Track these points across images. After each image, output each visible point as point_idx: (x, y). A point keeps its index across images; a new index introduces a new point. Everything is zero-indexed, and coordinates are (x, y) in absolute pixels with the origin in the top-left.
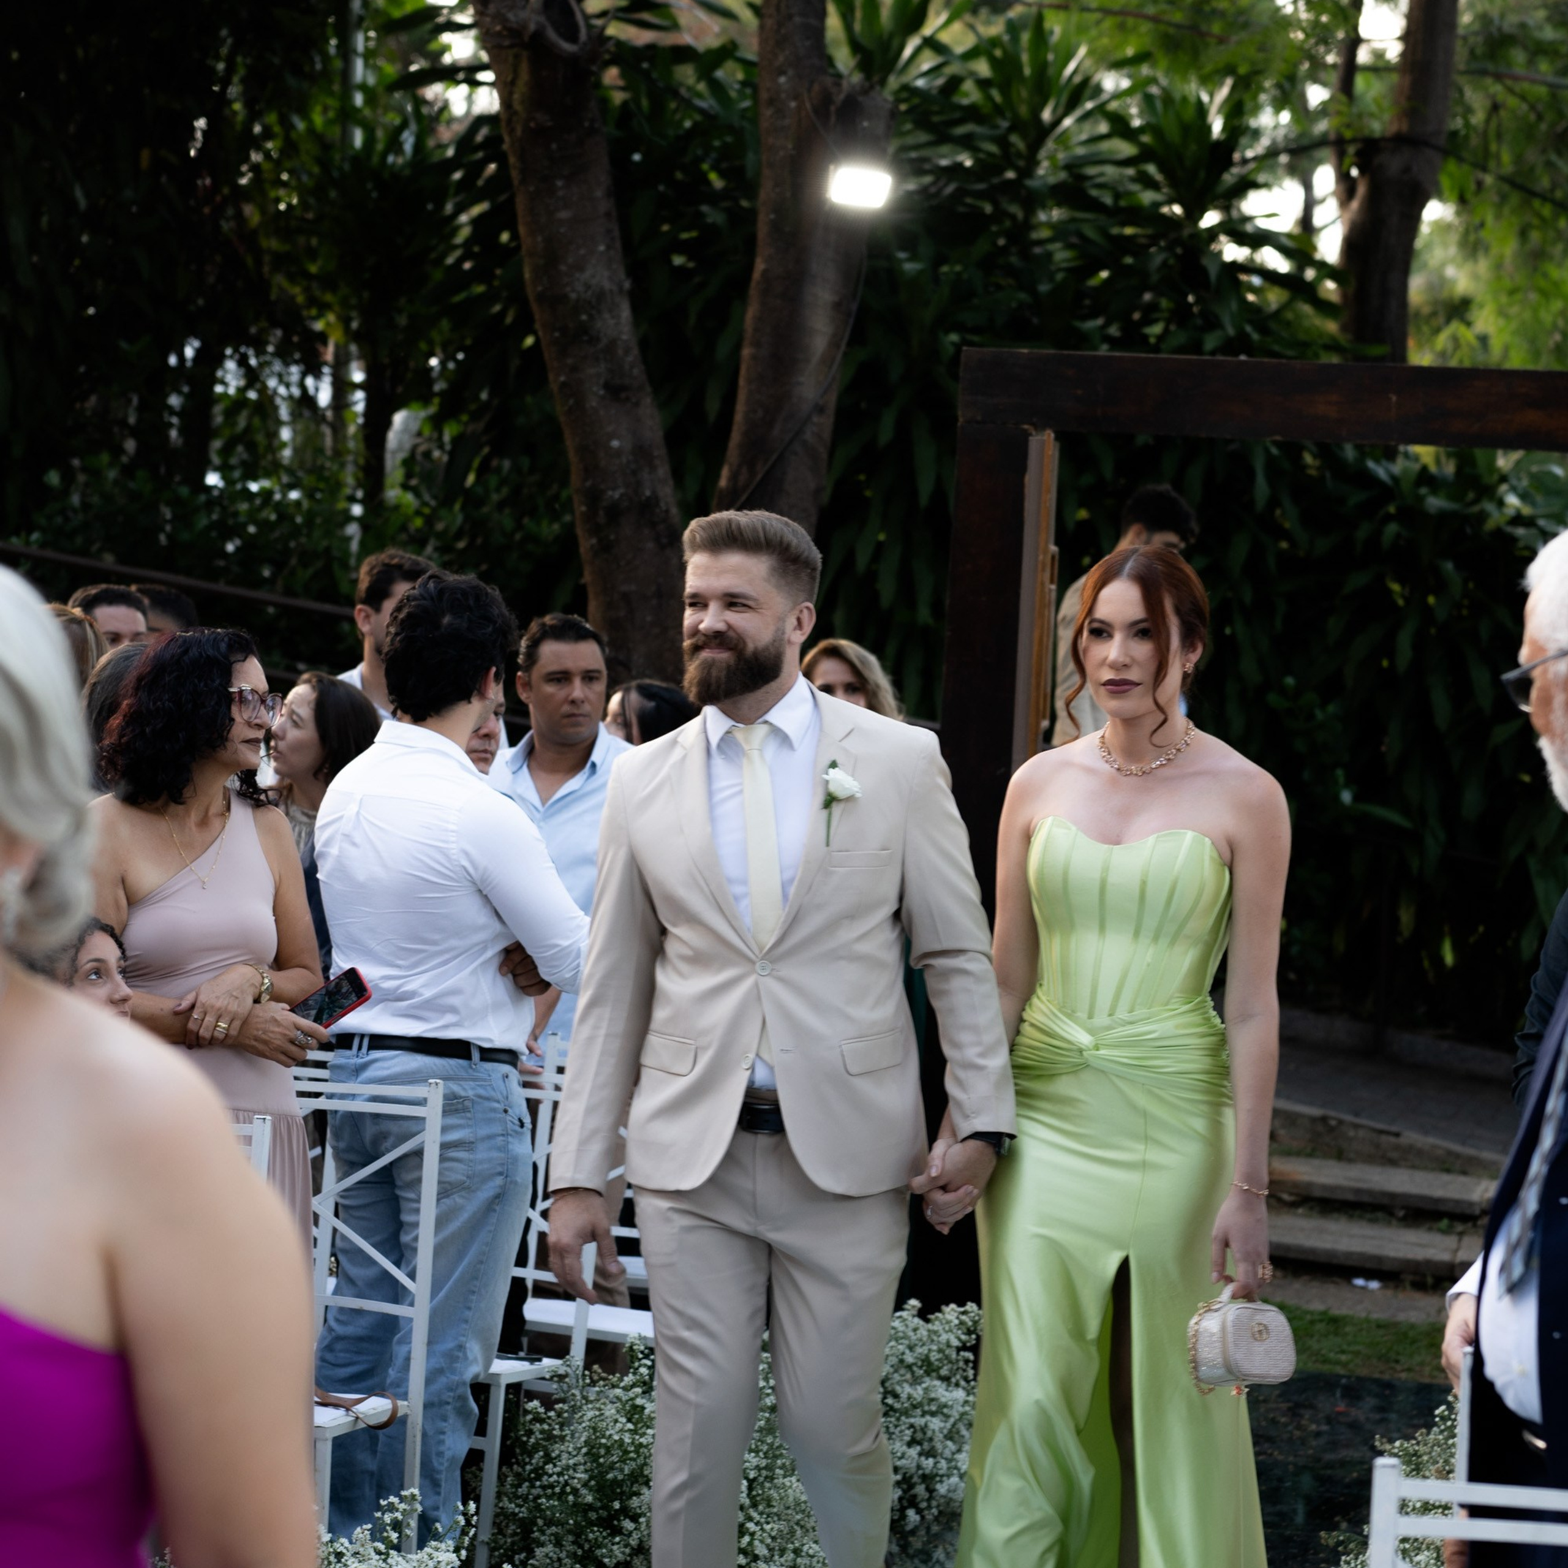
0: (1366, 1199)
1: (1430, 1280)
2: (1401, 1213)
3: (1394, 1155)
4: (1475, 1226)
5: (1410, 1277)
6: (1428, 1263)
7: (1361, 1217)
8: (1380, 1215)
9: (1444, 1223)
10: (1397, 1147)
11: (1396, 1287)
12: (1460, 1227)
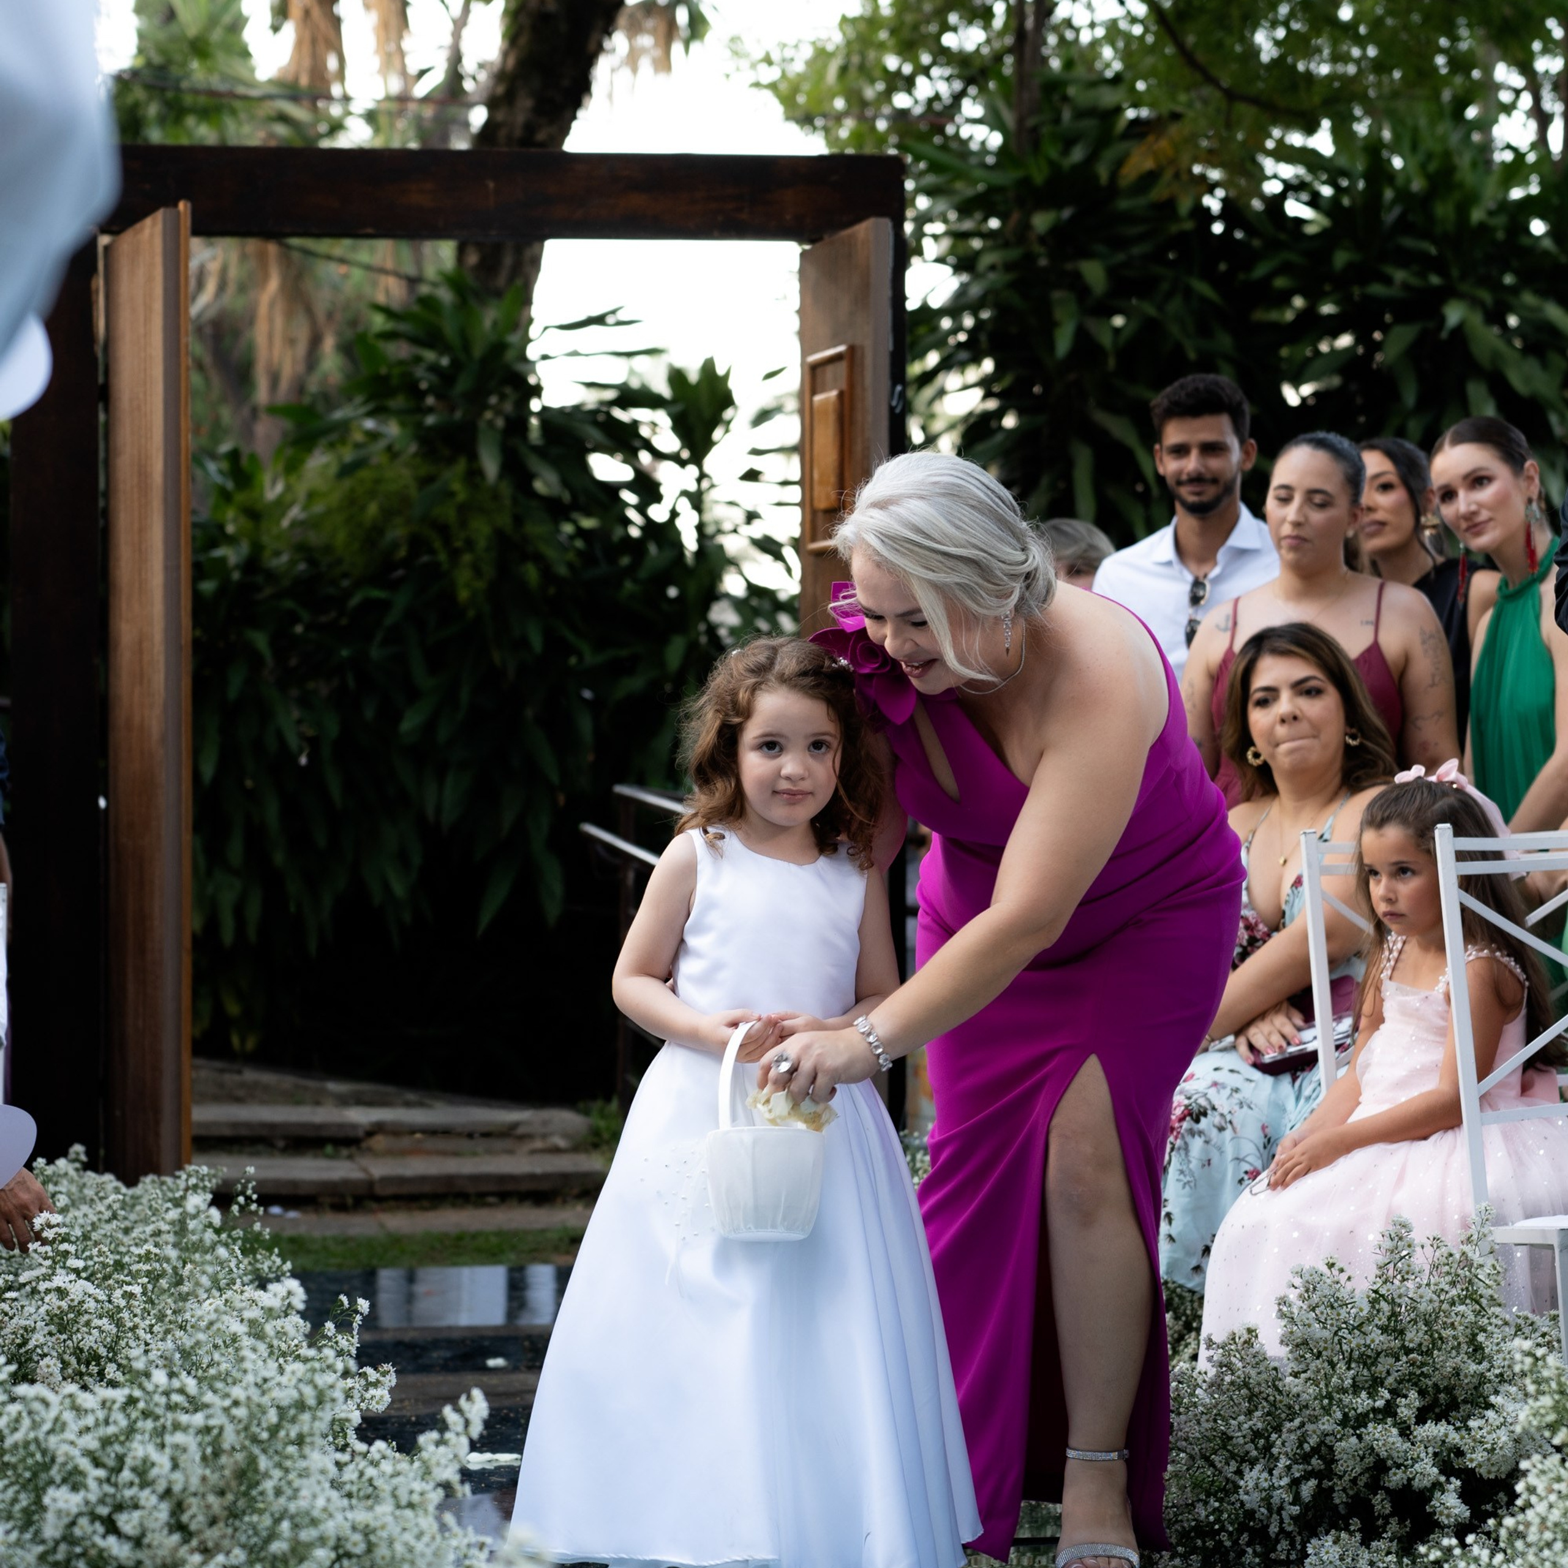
0: (244, 1132)
1: (350, 1201)
2: (281, 1144)
3: (241, 1093)
4: (359, 1148)
5: (328, 1200)
6: (346, 1183)
7: (240, 1152)
8: (260, 1147)
9: (329, 1149)
10: (243, 1085)
11: (316, 1211)
12: (345, 1152)
